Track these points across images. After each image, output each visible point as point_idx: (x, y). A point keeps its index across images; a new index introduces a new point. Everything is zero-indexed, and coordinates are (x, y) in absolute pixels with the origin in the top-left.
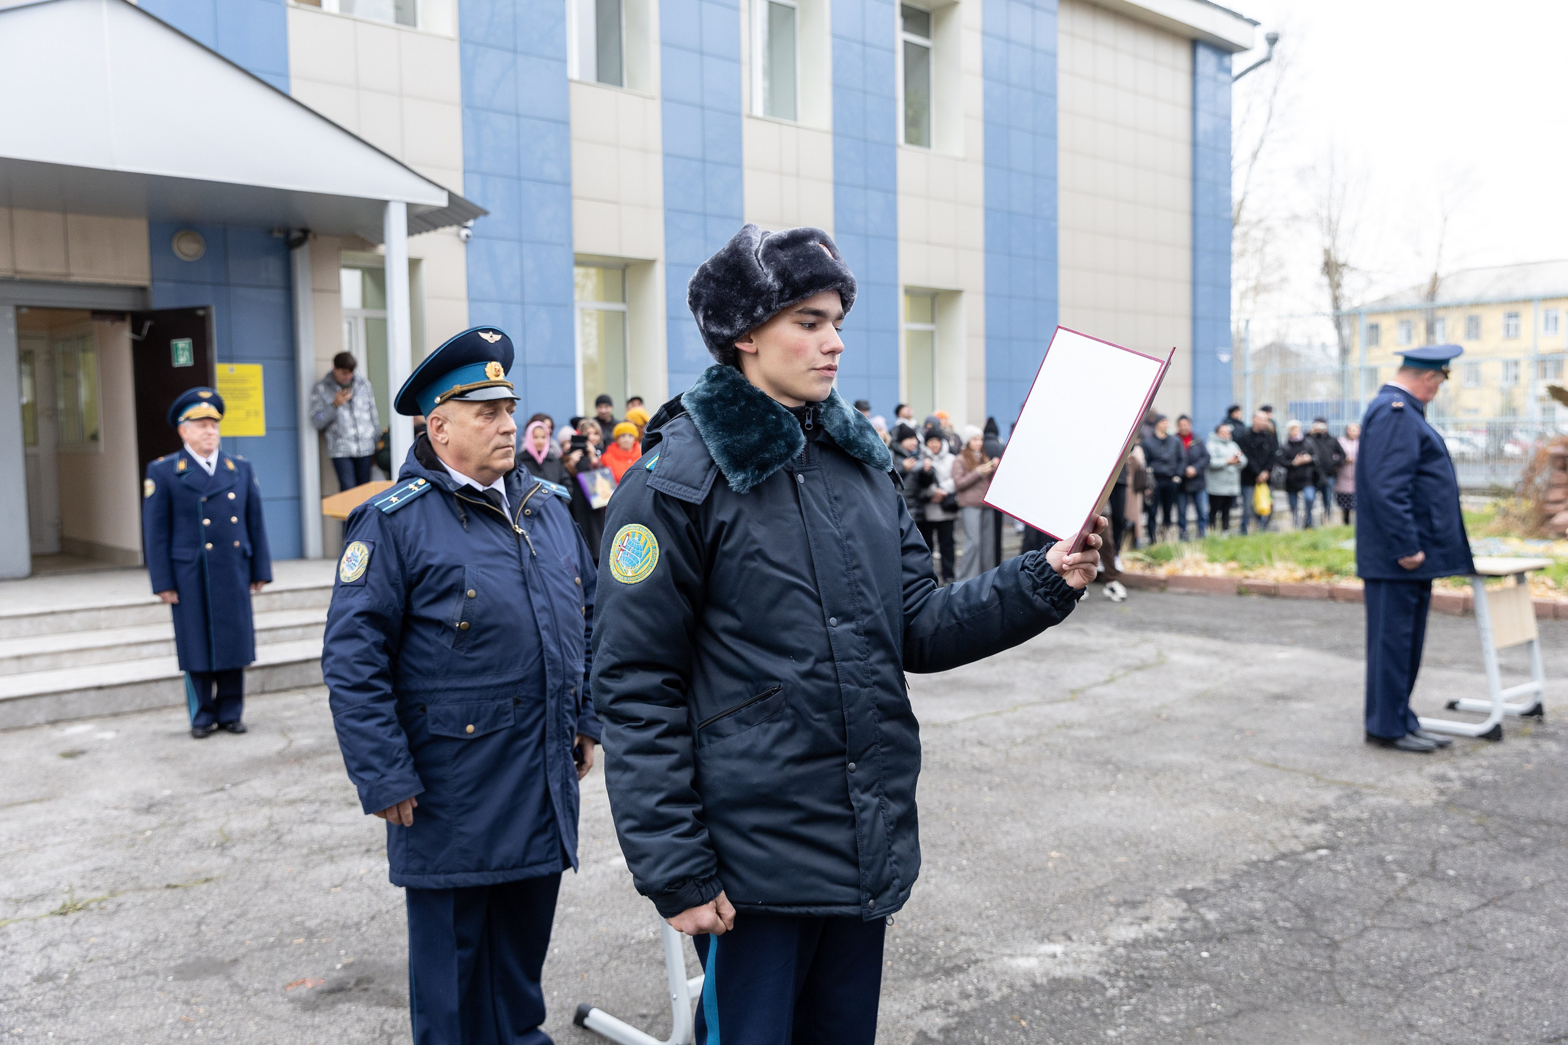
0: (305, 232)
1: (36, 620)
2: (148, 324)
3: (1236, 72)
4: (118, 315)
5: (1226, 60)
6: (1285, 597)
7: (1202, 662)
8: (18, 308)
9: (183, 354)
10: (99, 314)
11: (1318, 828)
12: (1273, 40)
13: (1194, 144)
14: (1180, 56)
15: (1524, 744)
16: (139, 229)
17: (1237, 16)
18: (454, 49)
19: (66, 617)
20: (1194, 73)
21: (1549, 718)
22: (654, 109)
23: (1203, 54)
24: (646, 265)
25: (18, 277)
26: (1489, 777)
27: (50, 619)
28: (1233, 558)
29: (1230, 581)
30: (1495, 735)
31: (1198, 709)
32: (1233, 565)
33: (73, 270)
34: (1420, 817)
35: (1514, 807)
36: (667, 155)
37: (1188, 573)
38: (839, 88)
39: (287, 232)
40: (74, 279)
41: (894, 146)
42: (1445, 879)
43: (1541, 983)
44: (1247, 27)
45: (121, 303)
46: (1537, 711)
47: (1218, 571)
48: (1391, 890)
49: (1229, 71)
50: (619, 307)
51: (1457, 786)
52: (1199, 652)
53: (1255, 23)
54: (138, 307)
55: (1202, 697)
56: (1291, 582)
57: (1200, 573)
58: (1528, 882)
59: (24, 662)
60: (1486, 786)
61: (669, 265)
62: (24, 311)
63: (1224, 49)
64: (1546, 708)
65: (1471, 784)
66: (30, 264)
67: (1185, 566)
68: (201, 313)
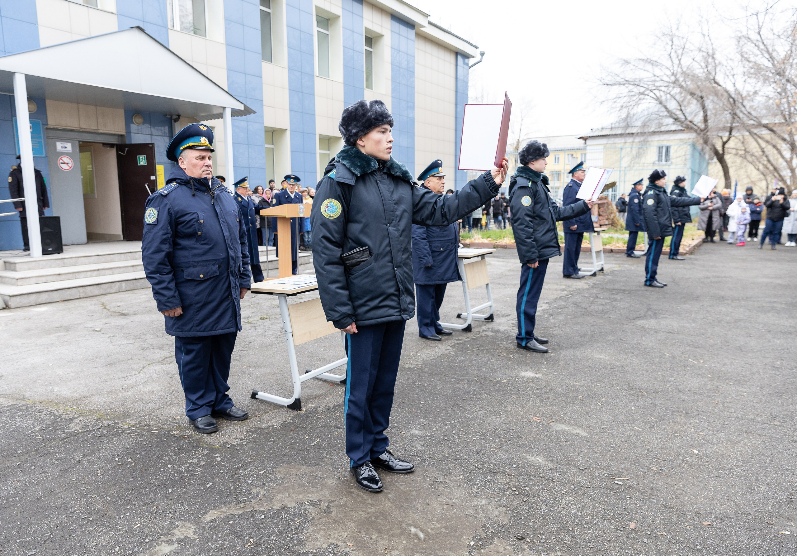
0: (179, 116)
1: (126, 255)
2: (126, 149)
3: (470, 65)
4: (112, 145)
5: (466, 60)
6: (509, 248)
7: (502, 263)
8: (79, 141)
9: (142, 161)
10: (104, 144)
11: (565, 292)
12: (482, 54)
13: (456, 92)
14: (452, 58)
15: (602, 277)
16: (121, 113)
17: (471, 45)
18: (224, 48)
19: (134, 254)
20: (457, 65)
21: (604, 272)
22: (286, 71)
23: (460, 58)
24: (284, 130)
25: (81, 130)
26: (598, 282)
27: (130, 254)
28: (489, 237)
29: (491, 244)
30: (594, 275)
31: (511, 273)
32: (489, 239)
33: (99, 128)
34: (588, 289)
35: (607, 287)
36: (290, 90)
37: (477, 242)
38: (345, 66)
39: (171, 116)
40: (100, 131)
41: (363, 89)
42: (600, 298)
43: (631, 311)
44: (474, 49)
45: (114, 141)
46: (602, 269)
47: (486, 241)
48: (591, 301)
49: (467, 64)
50: (272, 146)
51: (592, 284)
52: (498, 261)
53: (477, 48)
54: (120, 143)
55: (509, 270)
56: (510, 244)
57: (480, 242)
58: (619, 298)
59: (134, 267)
60: (598, 284)
61: (291, 131)
62: (81, 143)
63: (466, 56)
64: (604, 269)
65: (595, 284)
66: (85, 125)
67: (475, 240)
68: (151, 146)
